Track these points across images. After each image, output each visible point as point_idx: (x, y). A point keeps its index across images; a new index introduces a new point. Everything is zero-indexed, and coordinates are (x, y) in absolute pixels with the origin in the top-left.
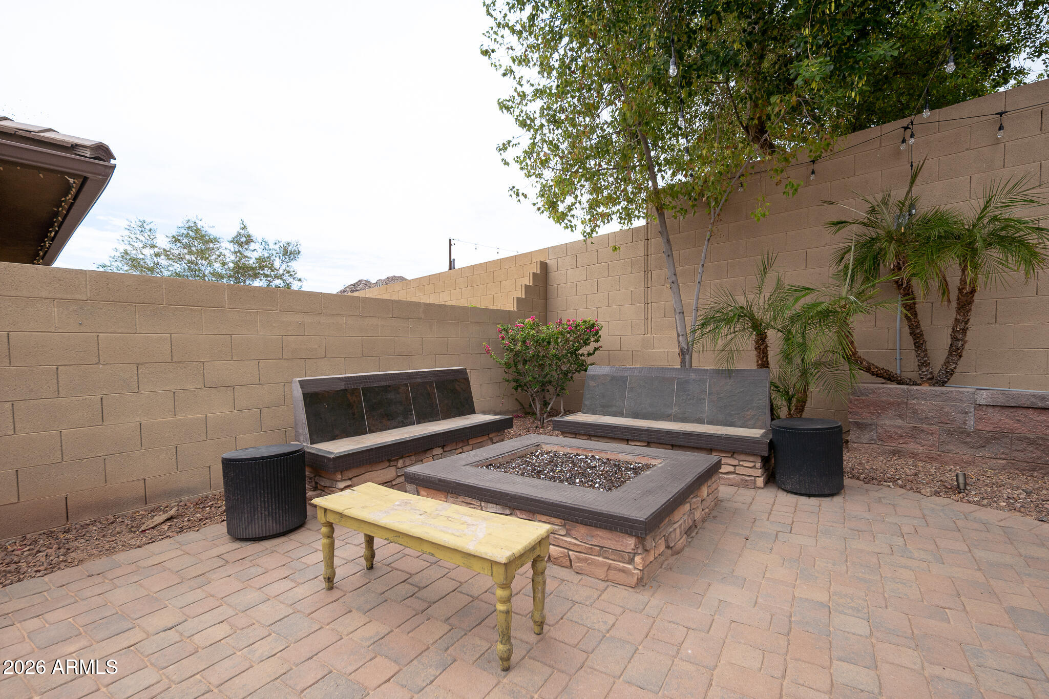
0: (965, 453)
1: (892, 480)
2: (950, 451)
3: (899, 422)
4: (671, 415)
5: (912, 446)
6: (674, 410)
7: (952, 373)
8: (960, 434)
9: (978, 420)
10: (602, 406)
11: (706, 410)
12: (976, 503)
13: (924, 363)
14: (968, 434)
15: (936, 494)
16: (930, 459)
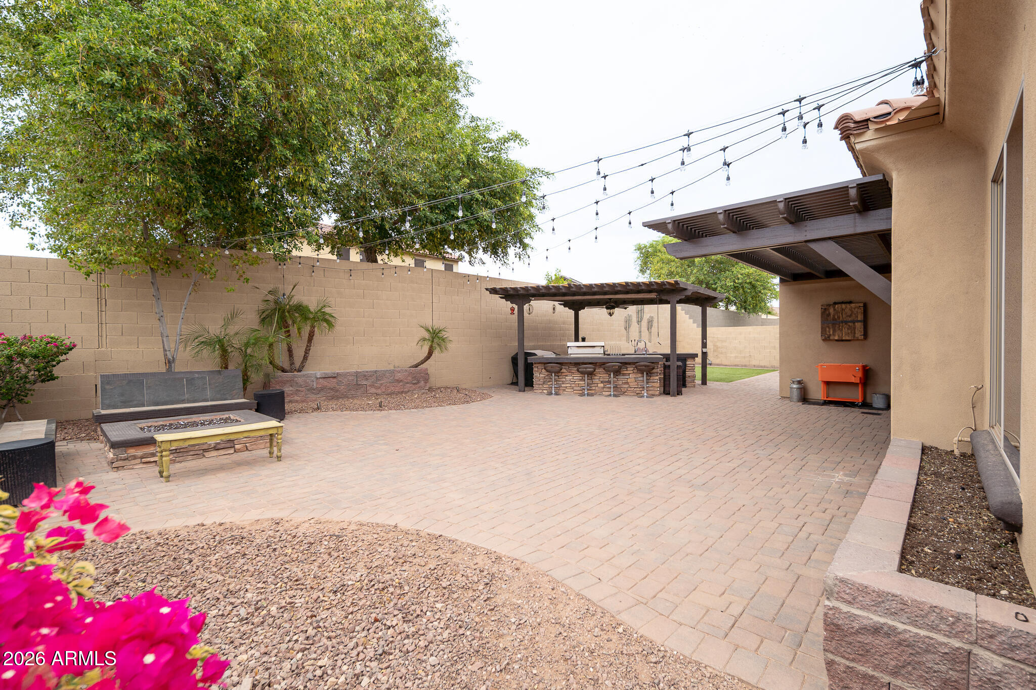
0: (313, 397)
1: (295, 411)
2: (308, 397)
3: (291, 388)
4: (185, 400)
5: (296, 398)
6: (186, 396)
7: (303, 367)
8: (311, 390)
9: (317, 383)
10: (122, 402)
11: (209, 393)
12: (325, 411)
13: (292, 364)
14: (314, 390)
15: (312, 412)
16: (303, 401)
